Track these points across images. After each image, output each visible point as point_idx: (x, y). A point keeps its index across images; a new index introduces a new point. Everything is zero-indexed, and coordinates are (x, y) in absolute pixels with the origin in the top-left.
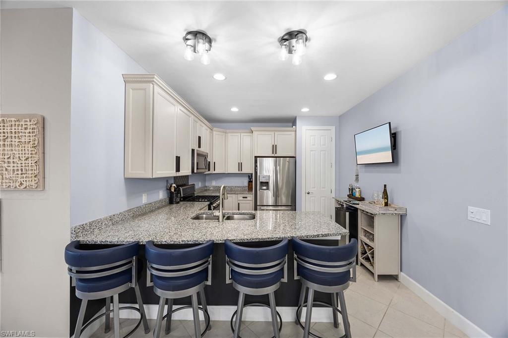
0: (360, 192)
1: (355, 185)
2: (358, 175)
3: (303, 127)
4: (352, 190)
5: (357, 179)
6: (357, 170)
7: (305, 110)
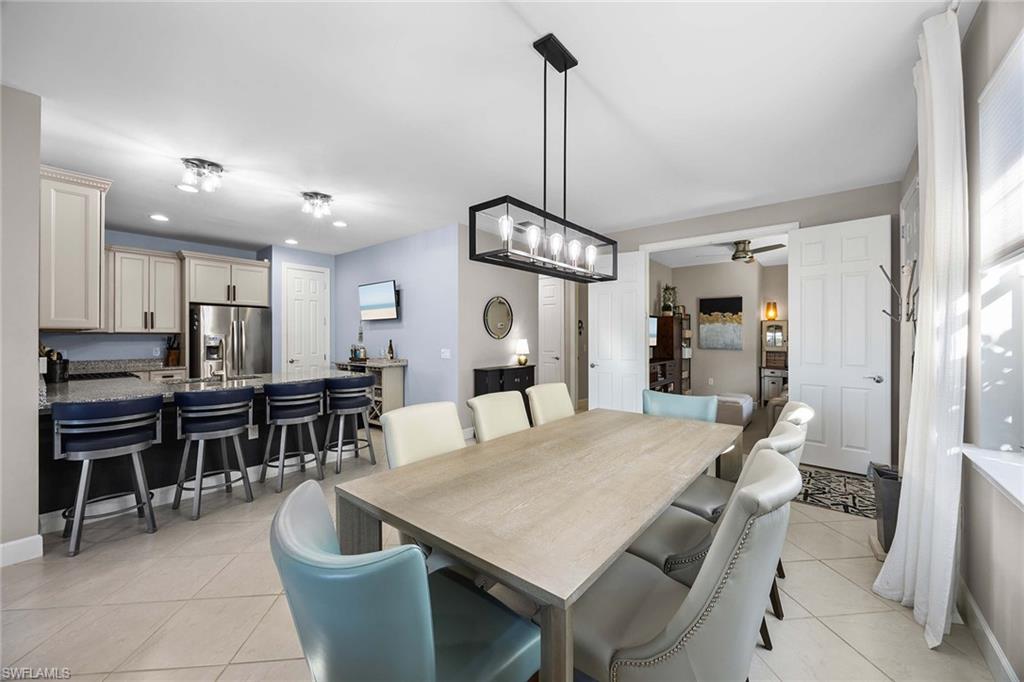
0: (365, 352)
1: (358, 344)
2: (361, 334)
3: (283, 264)
4: (354, 352)
5: (361, 338)
6: (361, 327)
7: (291, 242)
